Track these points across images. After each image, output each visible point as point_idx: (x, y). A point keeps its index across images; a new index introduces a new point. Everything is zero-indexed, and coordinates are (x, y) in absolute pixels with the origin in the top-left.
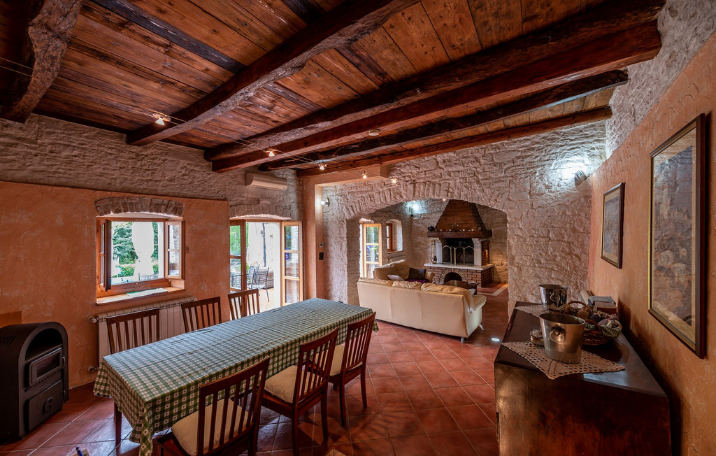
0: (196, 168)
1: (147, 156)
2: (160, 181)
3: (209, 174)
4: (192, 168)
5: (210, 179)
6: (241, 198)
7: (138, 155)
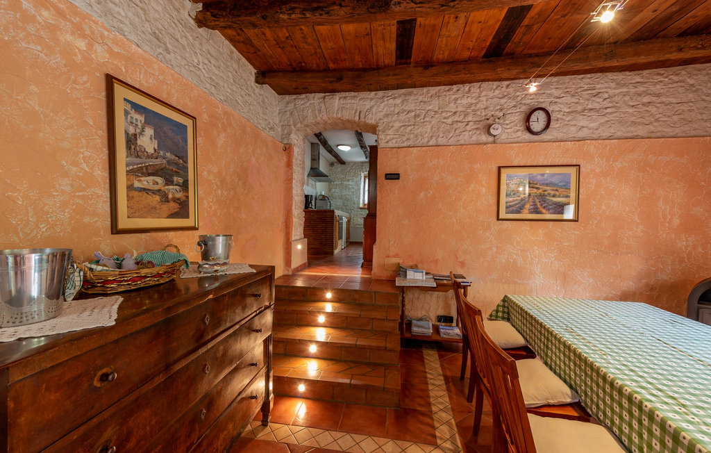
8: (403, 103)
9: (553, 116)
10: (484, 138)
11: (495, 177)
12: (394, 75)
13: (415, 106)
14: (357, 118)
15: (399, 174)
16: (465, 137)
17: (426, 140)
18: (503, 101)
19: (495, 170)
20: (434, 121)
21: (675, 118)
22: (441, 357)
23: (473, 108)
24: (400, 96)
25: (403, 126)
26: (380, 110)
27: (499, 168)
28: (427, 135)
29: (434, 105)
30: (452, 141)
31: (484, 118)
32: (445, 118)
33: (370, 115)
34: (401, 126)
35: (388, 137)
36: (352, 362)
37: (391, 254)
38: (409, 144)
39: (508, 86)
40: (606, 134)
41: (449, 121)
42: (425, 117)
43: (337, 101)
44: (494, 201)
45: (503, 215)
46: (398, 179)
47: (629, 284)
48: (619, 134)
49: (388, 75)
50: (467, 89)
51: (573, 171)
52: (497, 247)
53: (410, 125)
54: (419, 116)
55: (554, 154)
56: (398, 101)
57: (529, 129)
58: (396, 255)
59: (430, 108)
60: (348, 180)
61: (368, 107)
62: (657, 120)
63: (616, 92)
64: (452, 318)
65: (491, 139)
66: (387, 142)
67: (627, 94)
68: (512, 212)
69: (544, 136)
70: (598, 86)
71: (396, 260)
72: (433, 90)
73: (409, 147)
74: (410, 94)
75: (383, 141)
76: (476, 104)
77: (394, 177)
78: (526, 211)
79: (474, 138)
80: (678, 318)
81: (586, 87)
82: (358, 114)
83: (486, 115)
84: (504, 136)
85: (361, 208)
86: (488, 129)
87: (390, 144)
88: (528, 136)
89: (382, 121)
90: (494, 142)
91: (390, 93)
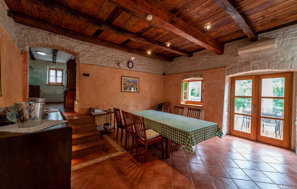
0: (212, 56)
1: (195, 59)
2: (198, 66)
3: (217, 57)
4: (210, 57)
5: (218, 59)
6: (235, 64)
7: (193, 59)
8: (90, 48)
9: (134, 64)
10: (117, 67)
11: (120, 79)
12: (91, 39)
13: (95, 50)
14: (69, 48)
15: (89, 74)
16: (112, 65)
17: (99, 64)
18: (122, 57)
19: (120, 77)
20: (102, 58)
21: (154, 70)
22: (108, 135)
23: (114, 56)
24: (88, 45)
25: (90, 56)
26: (80, 48)
27: (122, 76)
28: (99, 62)
29: (101, 52)
30: (108, 66)
31: (117, 60)
32: (105, 57)
33: (75, 49)
34: (89, 56)
35: (84, 59)
36: (82, 143)
37: (86, 104)
38: (92, 64)
39: (123, 53)
40: (144, 71)
41: (107, 59)
42: (98, 55)
43: (58, 38)
44: (120, 86)
45: (123, 90)
46: (89, 76)
47: (148, 107)
48: (146, 72)
49: (89, 39)
50: (112, 50)
51: (138, 79)
52: (121, 100)
53: (93, 57)
54: (96, 54)
55: (134, 74)
56: (88, 47)
57: (128, 66)
58: (88, 105)
59: (100, 52)
60: (38, 69)
61: (74, 45)
62: (152, 70)
63: (145, 61)
64: (109, 123)
65: (119, 67)
66: (84, 61)
67: (147, 62)
68: (125, 90)
69: (132, 69)
70: (142, 59)
71: (89, 107)
72: (101, 47)
73: (92, 65)
74: (93, 46)
75: (82, 61)
76: (115, 55)
77: (87, 75)
78: (128, 89)
79: (114, 66)
80: (157, 111)
81: (140, 58)
82: (69, 46)
83: (118, 60)
84: (122, 67)
85: (47, 85)
86: (118, 64)
87: (85, 62)
88: (128, 68)
89: (81, 52)
90: (120, 68)
91: (85, 43)
